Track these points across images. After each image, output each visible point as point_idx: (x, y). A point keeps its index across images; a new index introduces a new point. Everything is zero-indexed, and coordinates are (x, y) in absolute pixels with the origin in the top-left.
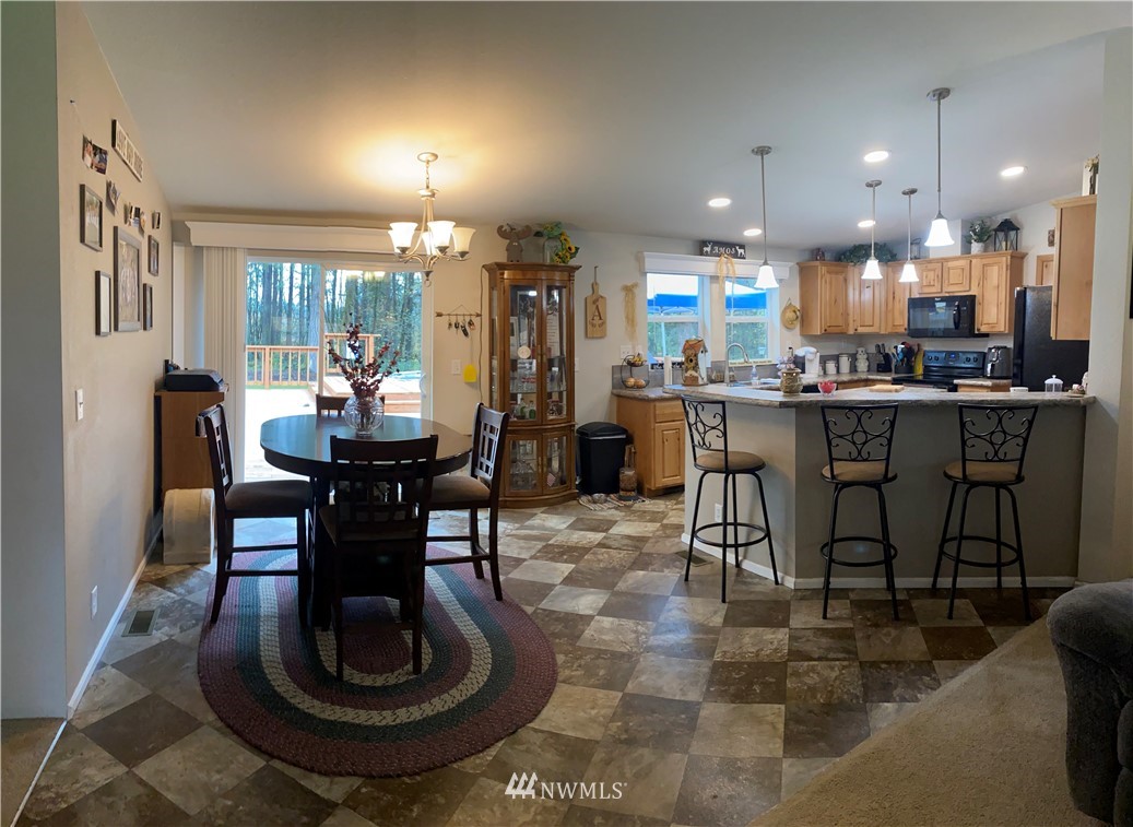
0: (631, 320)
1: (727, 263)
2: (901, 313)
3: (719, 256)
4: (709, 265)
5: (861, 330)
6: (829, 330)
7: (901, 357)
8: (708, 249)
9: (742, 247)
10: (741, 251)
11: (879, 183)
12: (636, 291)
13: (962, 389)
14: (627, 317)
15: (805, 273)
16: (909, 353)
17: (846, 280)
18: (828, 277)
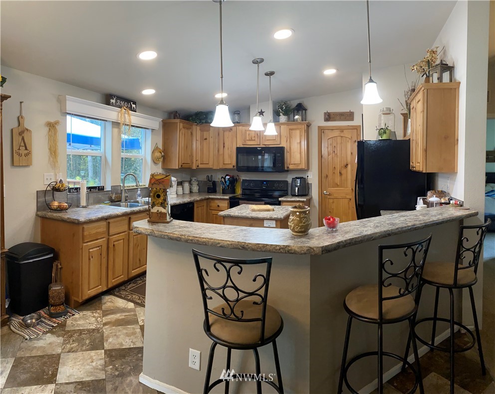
0: (53, 152)
1: (125, 113)
2: (230, 157)
3: (120, 107)
4: (112, 113)
5: (201, 166)
6: (184, 166)
7: (228, 184)
8: (113, 101)
9: (135, 103)
10: (134, 106)
11: (262, 60)
12: (58, 127)
13: (284, 203)
14: (50, 149)
15: (167, 127)
16: (233, 181)
17: (192, 134)
18: (183, 131)
